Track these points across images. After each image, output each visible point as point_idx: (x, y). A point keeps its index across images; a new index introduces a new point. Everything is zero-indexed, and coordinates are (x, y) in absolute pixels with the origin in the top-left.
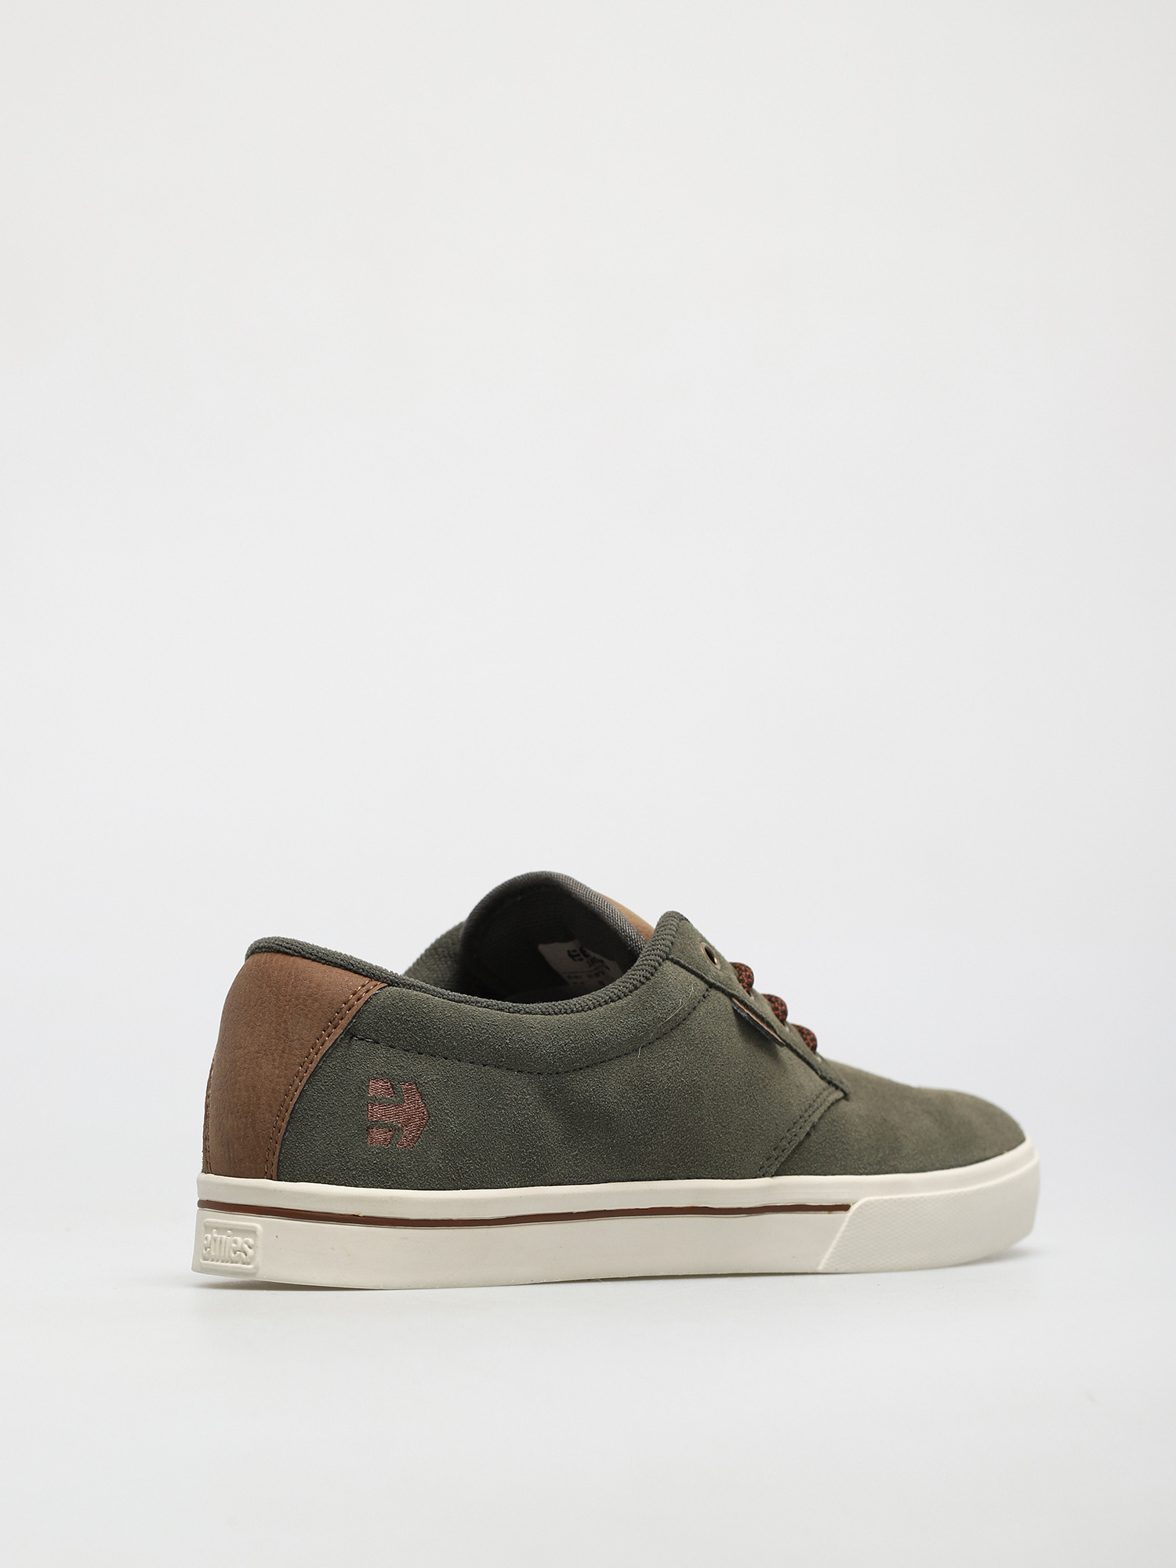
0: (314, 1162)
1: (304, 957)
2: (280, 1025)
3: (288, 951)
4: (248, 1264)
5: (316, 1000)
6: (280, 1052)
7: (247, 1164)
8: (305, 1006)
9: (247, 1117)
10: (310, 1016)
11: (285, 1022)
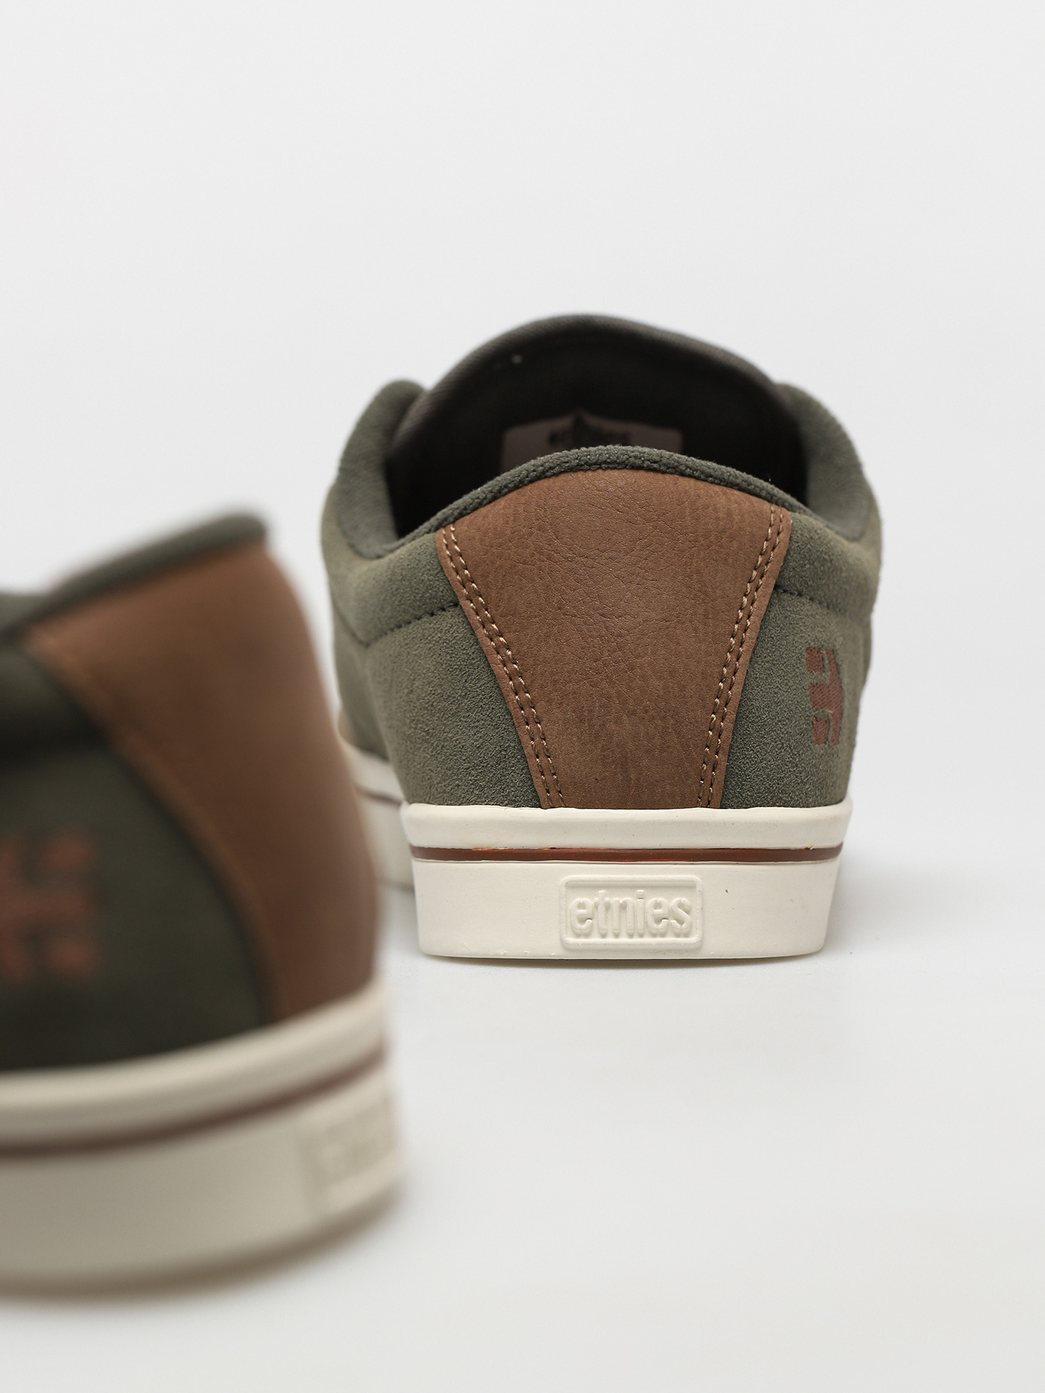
0: (768, 775)
1: (682, 474)
2: (690, 577)
3: (655, 466)
4: (687, 935)
5: (732, 538)
6: (702, 617)
7: (668, 787)
8: (721, 546)
9: (665, 717)
10: (730, 561)
11: (698, 572)
